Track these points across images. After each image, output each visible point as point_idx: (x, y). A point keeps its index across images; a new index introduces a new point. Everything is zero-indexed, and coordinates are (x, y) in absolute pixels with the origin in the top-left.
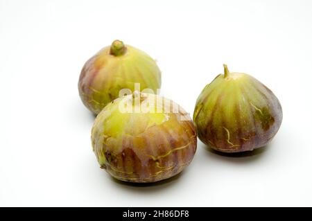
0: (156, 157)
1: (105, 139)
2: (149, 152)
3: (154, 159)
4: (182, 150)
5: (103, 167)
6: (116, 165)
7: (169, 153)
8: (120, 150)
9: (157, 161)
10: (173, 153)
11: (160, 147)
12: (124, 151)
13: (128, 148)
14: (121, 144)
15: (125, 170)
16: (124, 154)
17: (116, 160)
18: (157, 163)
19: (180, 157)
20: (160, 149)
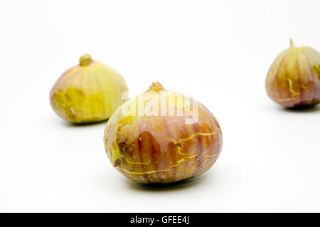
0: (178, 140)
1: (119, 129)
2: (169, 135)
3: (175, 143)
4: (207, 137)
5: (117, 163)
6: (131, 154)
7: (192, 136)
8: (136, 135)
9: (179, 145)
10: (196, 137)
11: (181, 129)
12: (140, 136)
13: (146, 132)
14: (137, 129)
15: (142, 160)
16: (140, 139)
17: (131, 149)
18: (179, 148)
19: (204, 144)
20: (181, 132)
